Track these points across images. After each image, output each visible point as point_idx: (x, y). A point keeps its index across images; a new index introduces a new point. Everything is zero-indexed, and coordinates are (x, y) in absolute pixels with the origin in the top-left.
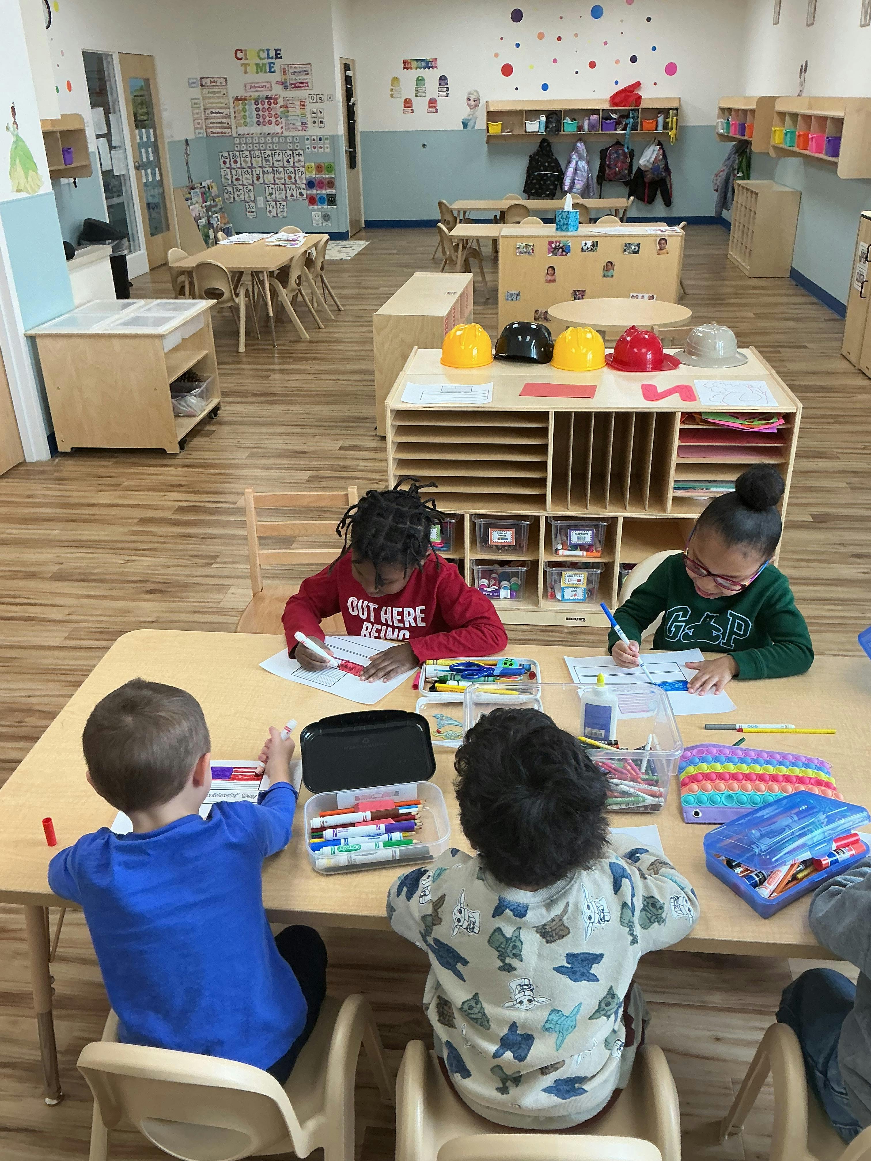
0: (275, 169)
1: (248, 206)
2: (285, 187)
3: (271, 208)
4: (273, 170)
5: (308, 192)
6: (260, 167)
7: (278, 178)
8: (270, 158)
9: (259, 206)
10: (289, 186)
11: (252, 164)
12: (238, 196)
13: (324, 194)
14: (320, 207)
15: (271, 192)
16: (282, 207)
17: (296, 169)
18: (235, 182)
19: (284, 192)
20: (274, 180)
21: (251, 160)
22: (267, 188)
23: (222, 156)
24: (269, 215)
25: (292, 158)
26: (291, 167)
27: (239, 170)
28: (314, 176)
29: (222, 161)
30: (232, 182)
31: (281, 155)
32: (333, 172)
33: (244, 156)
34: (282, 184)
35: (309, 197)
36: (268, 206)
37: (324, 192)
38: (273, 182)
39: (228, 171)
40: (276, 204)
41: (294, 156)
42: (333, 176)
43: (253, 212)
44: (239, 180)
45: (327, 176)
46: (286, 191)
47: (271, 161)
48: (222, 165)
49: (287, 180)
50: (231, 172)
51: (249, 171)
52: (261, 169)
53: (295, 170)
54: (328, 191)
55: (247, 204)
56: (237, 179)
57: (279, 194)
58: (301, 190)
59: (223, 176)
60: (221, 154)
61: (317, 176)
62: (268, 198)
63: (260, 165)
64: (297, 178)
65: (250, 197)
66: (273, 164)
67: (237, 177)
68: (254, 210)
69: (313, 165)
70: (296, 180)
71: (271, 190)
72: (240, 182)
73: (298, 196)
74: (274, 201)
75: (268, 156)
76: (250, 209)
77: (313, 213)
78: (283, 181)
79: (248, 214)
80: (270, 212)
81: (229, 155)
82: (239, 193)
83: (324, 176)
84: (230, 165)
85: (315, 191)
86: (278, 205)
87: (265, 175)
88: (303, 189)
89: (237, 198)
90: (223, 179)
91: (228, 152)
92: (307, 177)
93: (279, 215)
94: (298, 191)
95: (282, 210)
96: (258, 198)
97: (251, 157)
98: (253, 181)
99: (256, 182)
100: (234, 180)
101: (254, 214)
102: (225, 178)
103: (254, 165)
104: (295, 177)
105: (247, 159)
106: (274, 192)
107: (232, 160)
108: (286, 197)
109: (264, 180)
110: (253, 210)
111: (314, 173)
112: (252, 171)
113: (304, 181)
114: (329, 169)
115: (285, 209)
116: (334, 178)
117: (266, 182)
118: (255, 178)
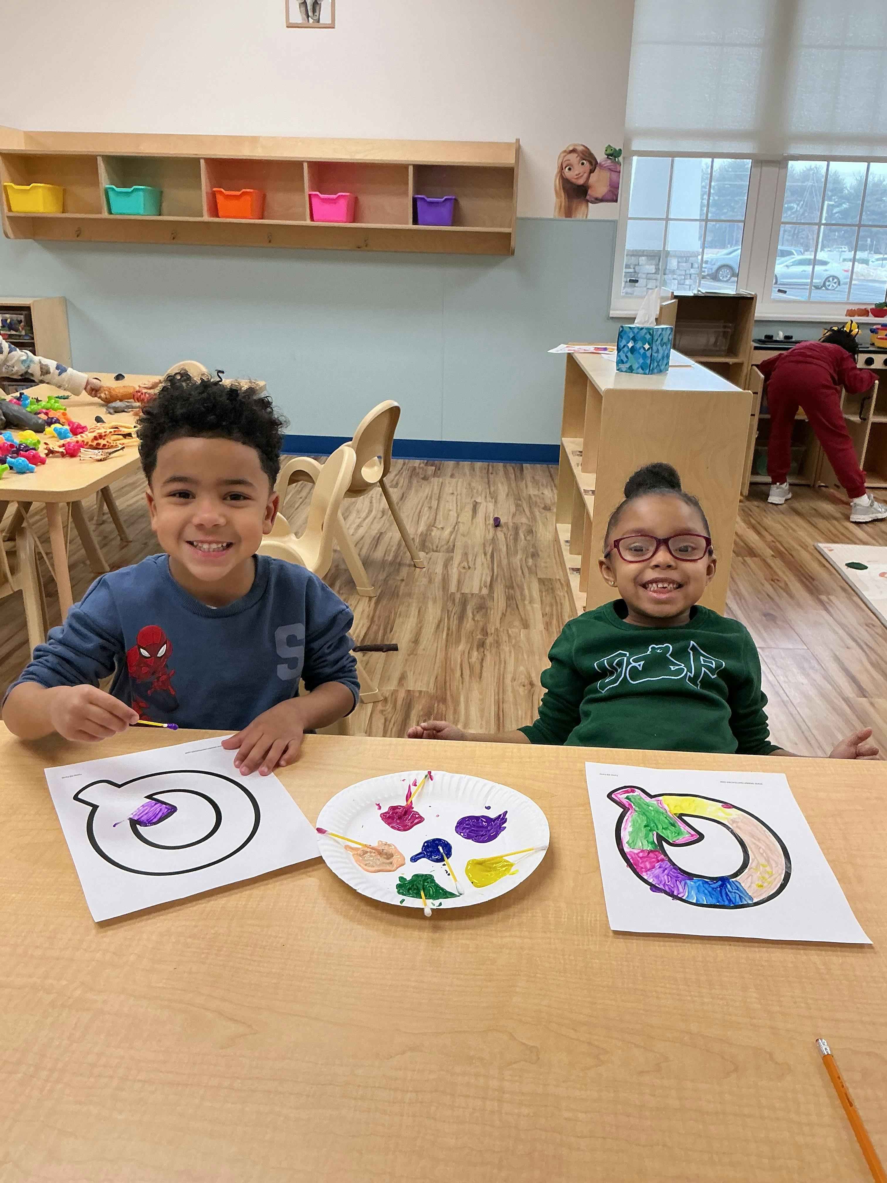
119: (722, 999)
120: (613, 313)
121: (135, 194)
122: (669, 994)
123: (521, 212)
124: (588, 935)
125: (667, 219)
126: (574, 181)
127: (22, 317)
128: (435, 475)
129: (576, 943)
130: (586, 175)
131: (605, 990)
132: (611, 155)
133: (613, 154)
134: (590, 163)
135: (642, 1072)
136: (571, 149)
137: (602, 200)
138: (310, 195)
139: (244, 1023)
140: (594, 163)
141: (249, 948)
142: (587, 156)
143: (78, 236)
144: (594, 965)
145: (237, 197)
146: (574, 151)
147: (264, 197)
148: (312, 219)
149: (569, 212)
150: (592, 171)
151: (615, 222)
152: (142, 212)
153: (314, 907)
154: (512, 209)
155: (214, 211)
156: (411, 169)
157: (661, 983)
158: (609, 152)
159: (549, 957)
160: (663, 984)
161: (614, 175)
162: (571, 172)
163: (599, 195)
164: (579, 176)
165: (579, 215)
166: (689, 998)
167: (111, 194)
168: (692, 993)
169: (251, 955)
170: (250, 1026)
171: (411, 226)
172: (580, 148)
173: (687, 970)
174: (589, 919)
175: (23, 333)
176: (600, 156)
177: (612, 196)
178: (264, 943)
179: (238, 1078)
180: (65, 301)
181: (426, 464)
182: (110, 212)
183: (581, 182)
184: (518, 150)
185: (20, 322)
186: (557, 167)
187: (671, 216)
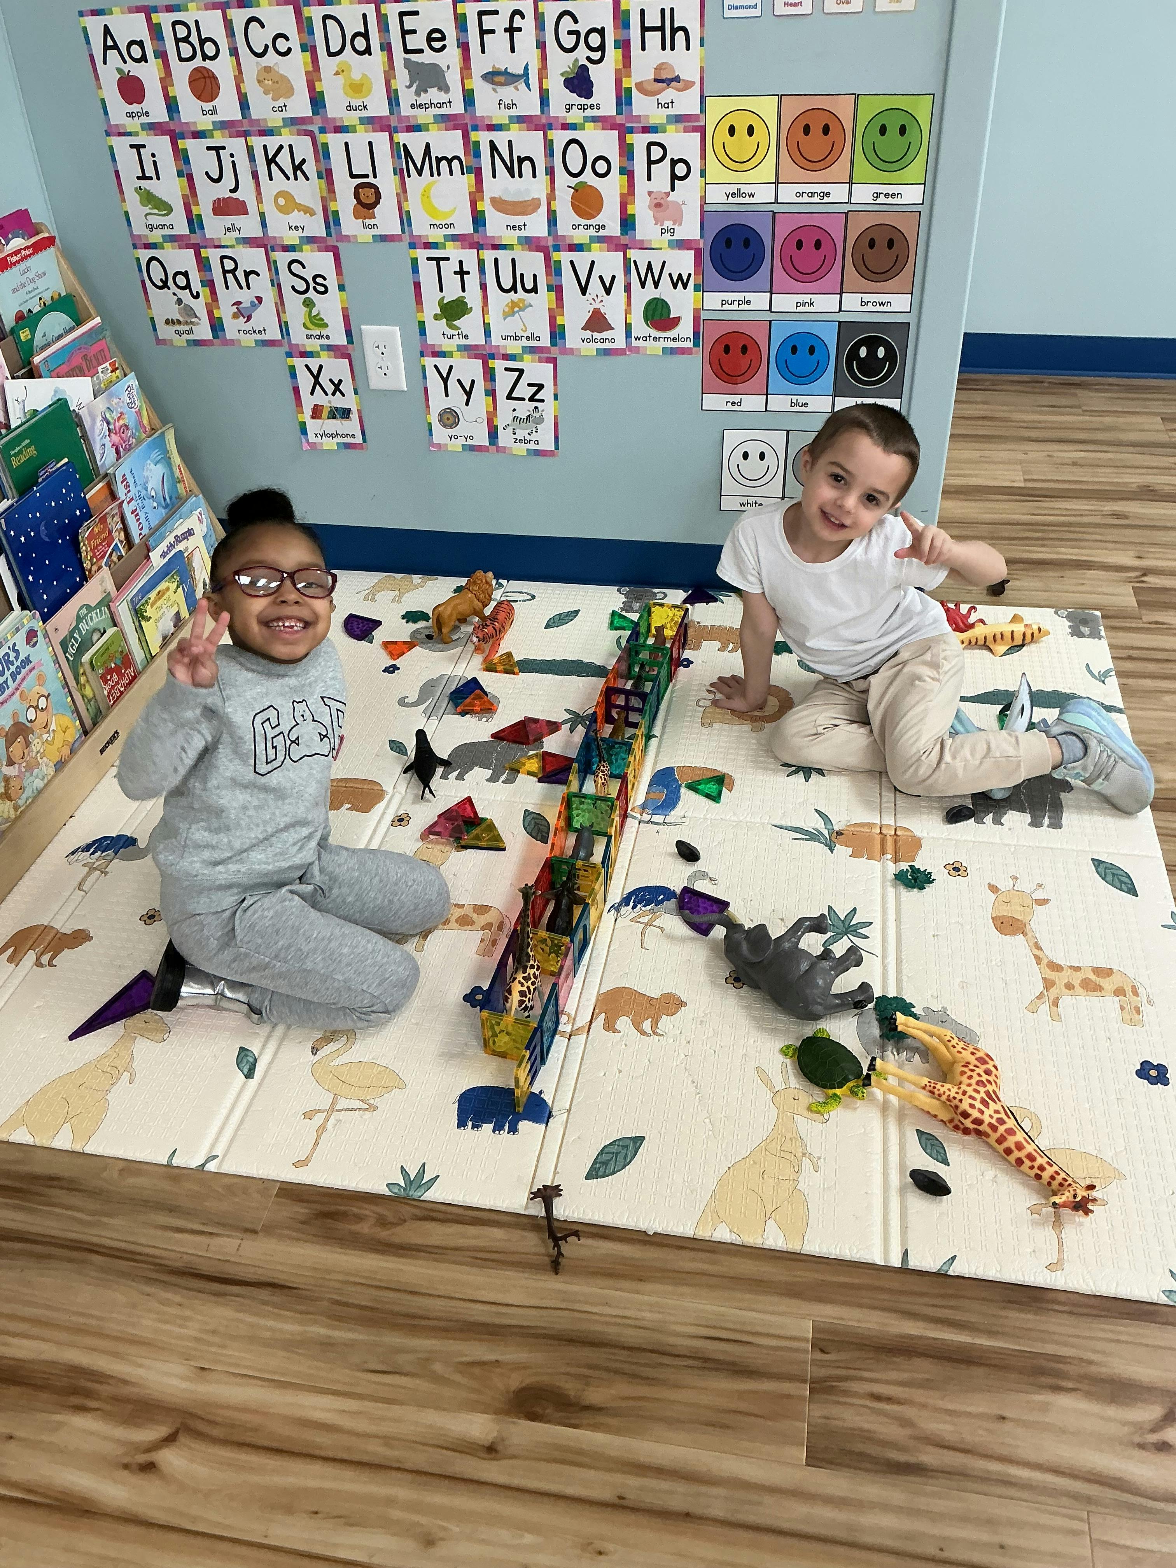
0: (483, 138)
1: (305, 382)
2: (553, 269)
3: (457, 396)
4: (473, 149)
5: (713, 301)
6: (377, 124)
7: (499, 204)
8: (450, 58)
9: (376, 381)
10: (582, 260)
11: (317, 101)
12: (243, 313)
13: (821, 317)
14: (778, 402)
15: (452, 292)
16: (523, 390)
17: (639, 141)
18: (214, 227)
19: (543, 299)
20: (478, 219)
21: (313, 75)
22: (427, 271)
23: (110, 44)
24: (440, 434)
25: (612, 54)
26: (605, 123)
27: (236, 146)
28: (765, 195)
29: (109, 75)
30: (194, 222)
31: (526, 38)
32: (916, 169)
33: (260, 38)
34: (533, 244)
35: (711, 336)
36: (434, 383)
37: (826, 303)
38: (466, 227)
39: (161, 145)
40: (490, 375)
41: (624, 45)
42: (912, 195)
43: (345, 413)
44: (241, 208)
45: (863, 194)
46: (557, 290)
47: (453, 78)
48: (119, 110)
49: (567, 218)
50: (182, 157)
51: (304, 148)
52: (381, 140)
53: (627, 151)
54: (852, 301)
55: (299, 363)
56: (223, 207)
57: (513, 309)
58: (665, 291)
59: (130, 182)
60: (95, 26)
61: (787, 193)
62: (436, 333)
63: (379, 107)
64: (641, 208)
65: (318, 322)
66: (469, 98)
67: (223, 190)
68: (349, 401)
69: (768, 108)
70: (627, 222)
71: (452, 282)
72: (249, 226)
73: (640, 327)
74: (471, 351)
75: (435, 37)
76: (319, 398)
77: (732, 438)
78: (537, 226)
79: (313, 426)
80: (450, 418)
81: (155, 31)
82: (246, 297)
83: (839, 193)
84: (172, 105)
85: (760, 300)
86: (504, 381)
87: (413, 182)
88: (679, 281)
89: (232, 328)
90: (133, 203)
91: (148, 11)
92: (716, 196)
93: (505, 438)
94: (642, 296)
95: (524, 409)
96: (370, 332)
97: (309, 48)
98: (332, 220)
99: (350, 225)
100: (204, 208)
101: (352, 426)
102: (148, 198)
103: (335, 109)
104: (627, 198)
105: (283, 66)
106: (473, 297)
107: (181, 72)
108: (557, 333)
109: (405, 219)
110: (338, 402)
111: (767, 170)
112: (322, 153)
113: (690, 229)
114: (892, 143)
115: (548, 409)
116: (912, 212)
117: (420, 228)
118: (345, 203)
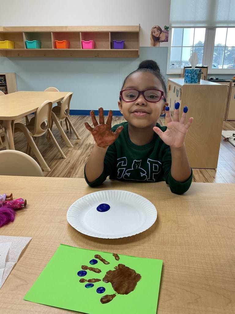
119: (222, 271)
120: (167, 73)
121: (34, 43)
122: (200, 268)
123: (141, 45)
124: (166, 245)
125: (182, 47)
126: (155, 36)
127: (3, 78)
128: (118, 120)
129: (161, 248)
130: (159, 34)
131: (173, 267)
132: (166, 28)
133: (167, 28)
134: (160, 31)
135: (189, 303)
136: (155, 27)
137: (164, 41)
138: (82, 42)
139: (23, 280)
140: (161, 31)
141: (32, 250)
142: (159, 29)
143: (18, 55)
144: (168, 257)
145: (62, 43)
146: (155, 28)
147: (69, 43)
148: (83, 48)
149: (154, 45)
150: (161, 33)
151: (167, 47)
152: (36, 48)
153: (61, 234)
154: (138, 44)
155: (55, 47)
156: (110, 33)
157: (196, 264)
158: (165, 27)
159: (150, 254)
160: (196, 265)
161: (167, 34)
162: (155, 34)
163: (163, 40)
164: (157, 35)
165: (157, 46)
166: (208, 270)
167: (27, 43)
168: (209, 268)
169: (33, 252)
170: (26, 281)
171: (110, 49)
172: (157, 27)
173: (206, 259)
174: (166, 239)
175: (3, 82)
176: (163, 29)
177: (167, 40)
178: (39, 248)
179: (15, 304)
180: (15, 74)
181: (116, 117)
182: (27, 48)
183: (158, 36)
184: (140, 27)
185: (3, 79)
186: (151, 32)
187: (183, 46)
